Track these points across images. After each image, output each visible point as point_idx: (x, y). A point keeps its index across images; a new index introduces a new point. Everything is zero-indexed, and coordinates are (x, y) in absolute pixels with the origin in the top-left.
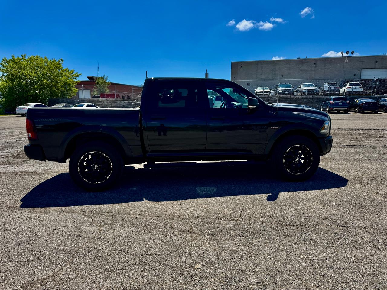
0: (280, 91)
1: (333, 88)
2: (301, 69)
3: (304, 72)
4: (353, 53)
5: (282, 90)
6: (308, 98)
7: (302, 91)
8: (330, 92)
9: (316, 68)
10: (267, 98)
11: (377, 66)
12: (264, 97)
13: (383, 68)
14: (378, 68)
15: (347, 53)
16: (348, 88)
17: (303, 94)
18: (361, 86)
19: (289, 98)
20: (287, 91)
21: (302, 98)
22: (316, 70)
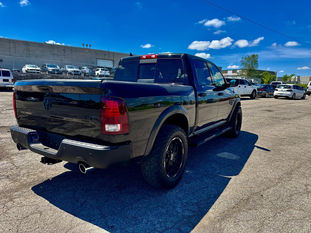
0: (50, 70)
1: (91, 71)
2: (52, 52)
3: (55, 55)
4: (90, 46)
5: (52, 70)
6: (75, 78)
7: (69, 72)
8: (90, 74)
9: (65, 53)
10: (40, 76)
11: (106, 58)
12: (37, 74)
13: (109, 60)
14: (107, 60)
15: (87, 45)
16: (101, 72)
17: (70, 74)
18: (109, 72)
19: (60, 77)
20: (57, 71)
21: (70, 77)
22: (65, 55)
